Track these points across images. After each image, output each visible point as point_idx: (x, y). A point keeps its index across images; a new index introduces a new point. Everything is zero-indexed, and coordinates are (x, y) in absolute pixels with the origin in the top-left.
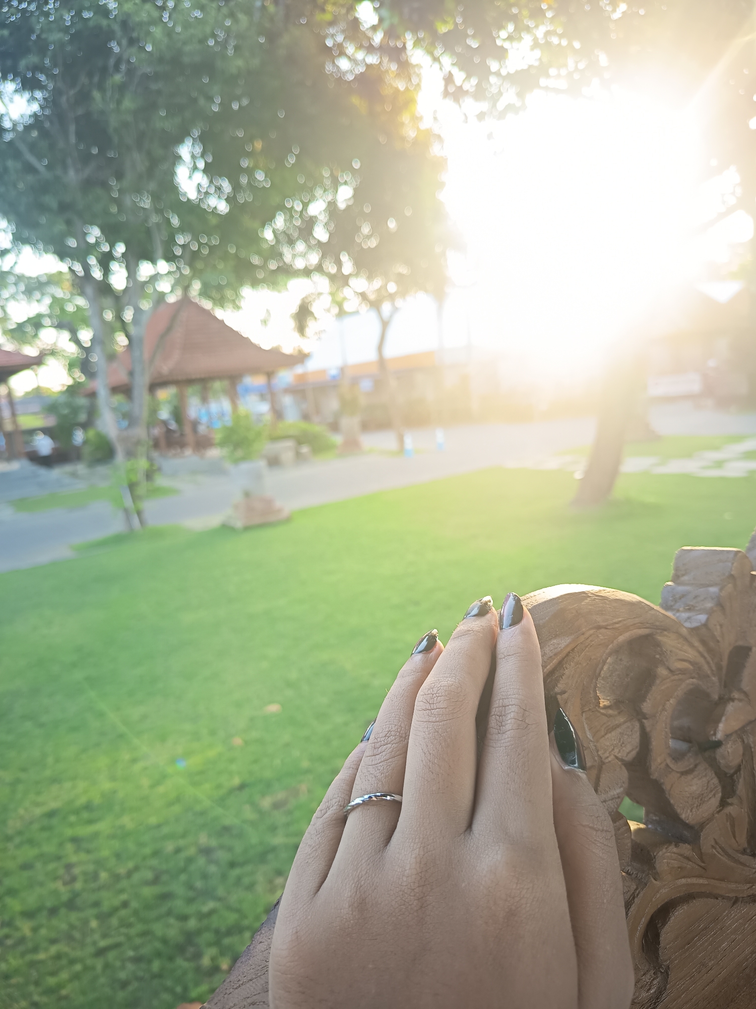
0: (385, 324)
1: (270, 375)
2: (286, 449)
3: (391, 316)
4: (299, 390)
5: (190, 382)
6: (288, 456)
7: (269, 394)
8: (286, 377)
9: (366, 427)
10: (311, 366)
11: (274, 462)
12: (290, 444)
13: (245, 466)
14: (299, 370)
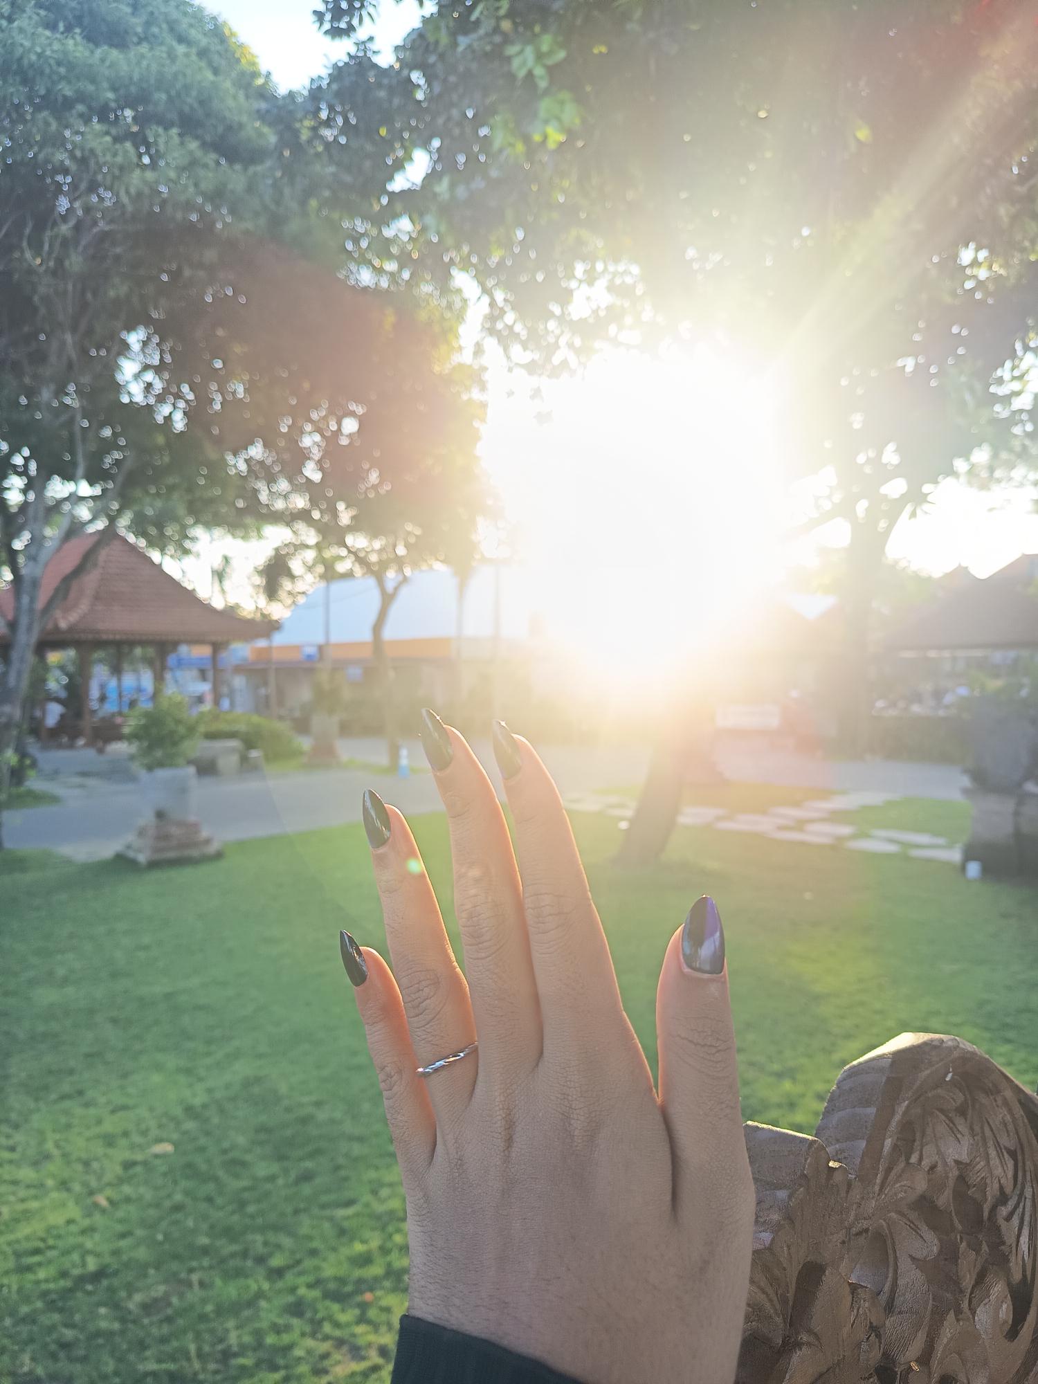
0: (387, 599)
1: (217, 647)
2: (227, 753)
3: (396, 589)
4: (257, 671)
5: (99, 644)
6: (228, 762)
7: (213, 671)
8: (241, 651)
9: (346, 729)
10: (278, 639)
11: (207, 769)
12: (234, 743)
13: (162, 774)
14: (262, 643)
